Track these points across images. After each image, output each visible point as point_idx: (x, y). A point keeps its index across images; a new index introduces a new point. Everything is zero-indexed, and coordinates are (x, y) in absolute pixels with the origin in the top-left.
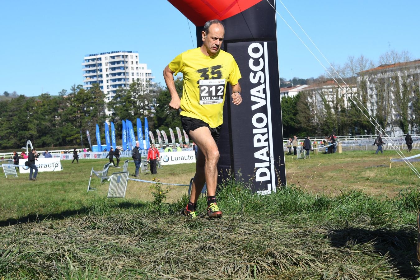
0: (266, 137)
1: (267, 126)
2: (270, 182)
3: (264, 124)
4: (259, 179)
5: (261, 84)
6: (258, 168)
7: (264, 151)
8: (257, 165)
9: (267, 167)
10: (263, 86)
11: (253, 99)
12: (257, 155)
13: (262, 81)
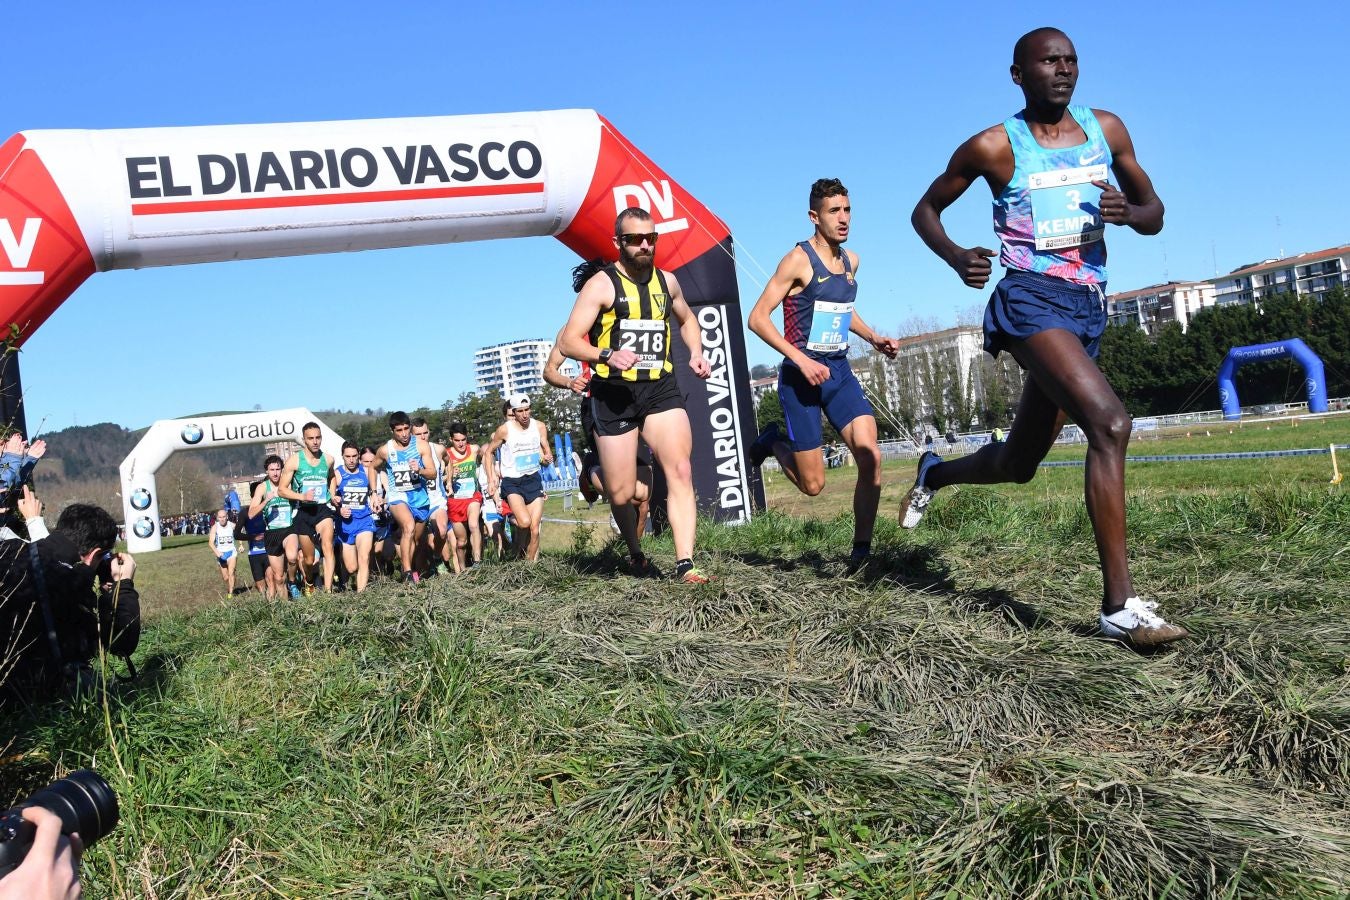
0: (732, 442)
1: (732, 427)
2: (742, 507)
3: (728, 423)
4: (725, 504)
5: (721, 366)
6: (723, 489)
7: (731, 463)
8: (722, 484)
9: (737, 486)
10: (723, 369)
11: (710, 388)
12: (721, 469)
13: (722, 362)
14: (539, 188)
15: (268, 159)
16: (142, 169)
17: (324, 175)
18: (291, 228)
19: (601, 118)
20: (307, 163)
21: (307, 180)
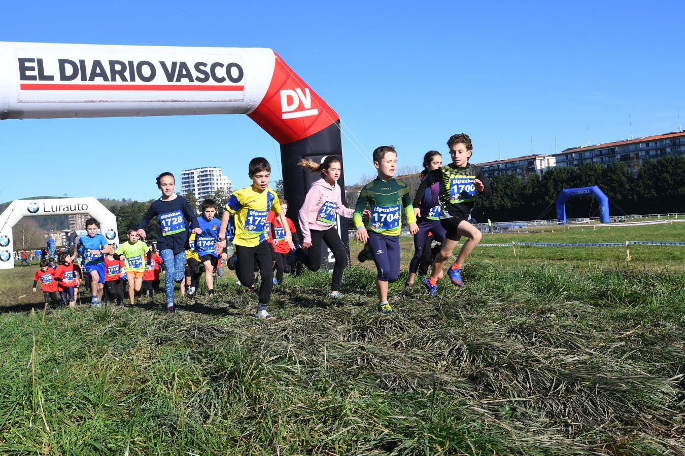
14: (241, 88)
15: (97, 64)
16: (27, 64)
17: (127, 74)
18: (107, 102)
19: (275, 54)
20: (118, 67)
21: (118, 76)
